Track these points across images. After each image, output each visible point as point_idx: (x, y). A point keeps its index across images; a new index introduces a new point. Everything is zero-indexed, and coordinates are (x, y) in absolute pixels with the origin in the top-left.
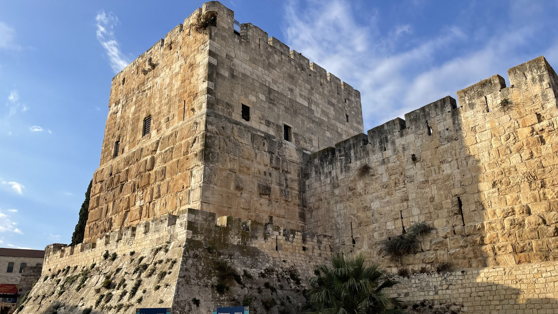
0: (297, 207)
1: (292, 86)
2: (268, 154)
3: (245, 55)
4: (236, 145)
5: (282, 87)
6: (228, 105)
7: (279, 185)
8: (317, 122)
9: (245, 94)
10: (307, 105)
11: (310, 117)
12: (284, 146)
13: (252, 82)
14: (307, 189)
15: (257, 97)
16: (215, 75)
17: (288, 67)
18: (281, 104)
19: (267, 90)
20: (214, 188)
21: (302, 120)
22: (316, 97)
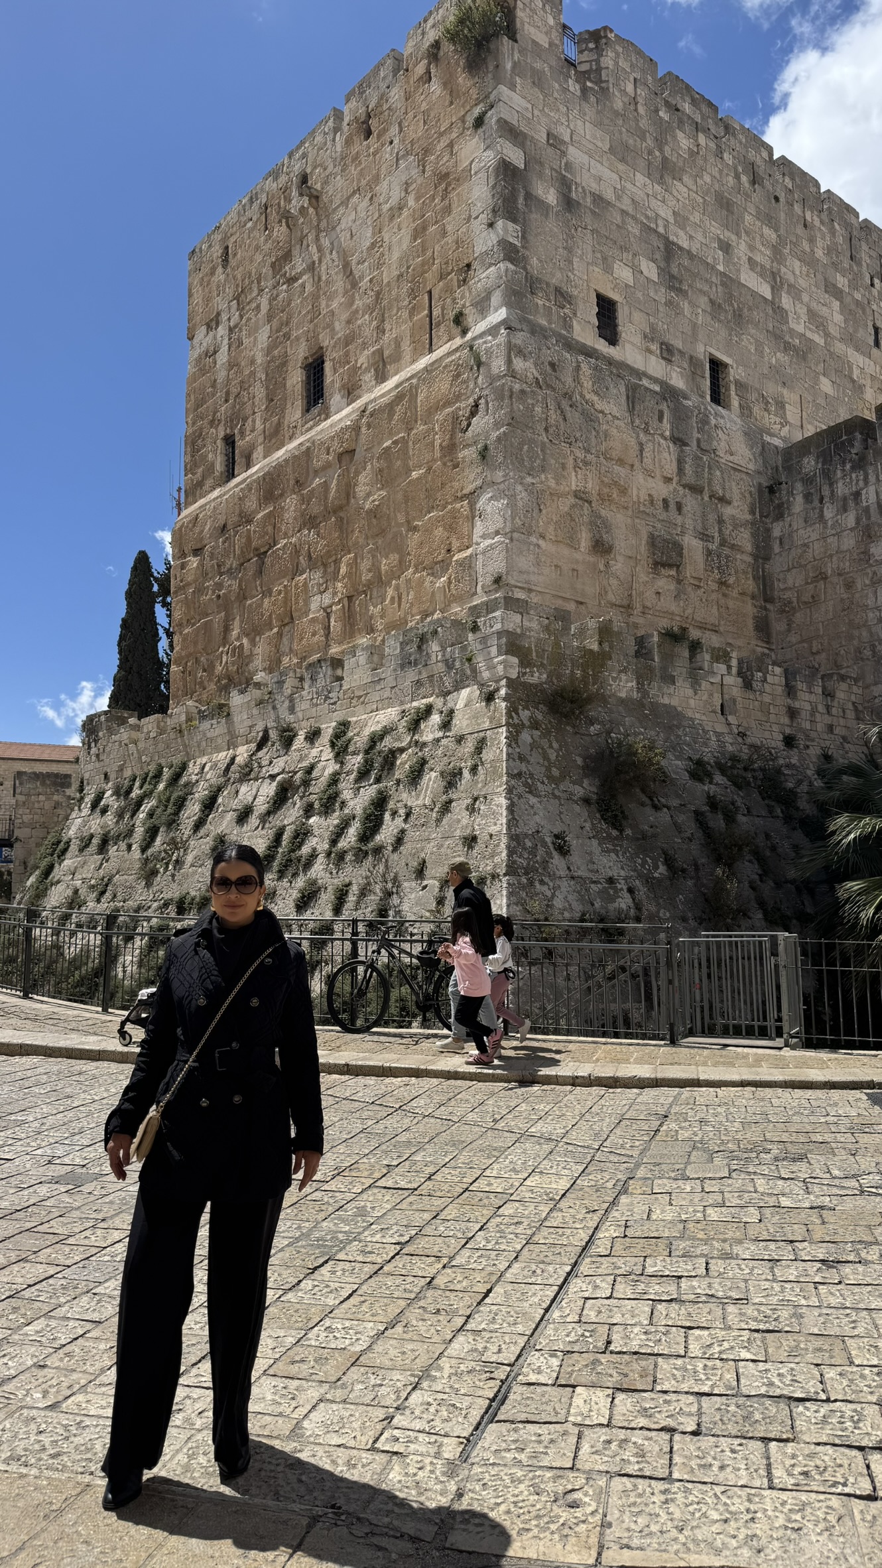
0: (750, 602)
1: (727, 234)
2: (671, 445)
3: (599, 133)
4: (590, 418)
5: (699, 236)
6: (562, 296)
7: (702, 539)
8: (796, 349)
9: (605, 259)
10: (769, 297)
11: (778, 332)
12: (713, 422)
13: (618, 220)
14: (776, 548)
15: (637, 271)
16: (521, 200)
17: (716, 173)
18: (700, 291)
19: (662, 246)
20: (539, 546)
21: (756, 340)
22: (794, 269)
